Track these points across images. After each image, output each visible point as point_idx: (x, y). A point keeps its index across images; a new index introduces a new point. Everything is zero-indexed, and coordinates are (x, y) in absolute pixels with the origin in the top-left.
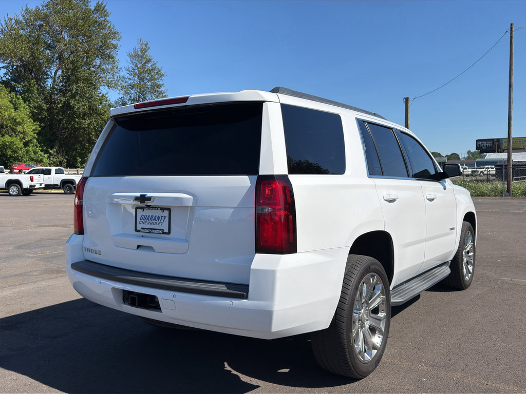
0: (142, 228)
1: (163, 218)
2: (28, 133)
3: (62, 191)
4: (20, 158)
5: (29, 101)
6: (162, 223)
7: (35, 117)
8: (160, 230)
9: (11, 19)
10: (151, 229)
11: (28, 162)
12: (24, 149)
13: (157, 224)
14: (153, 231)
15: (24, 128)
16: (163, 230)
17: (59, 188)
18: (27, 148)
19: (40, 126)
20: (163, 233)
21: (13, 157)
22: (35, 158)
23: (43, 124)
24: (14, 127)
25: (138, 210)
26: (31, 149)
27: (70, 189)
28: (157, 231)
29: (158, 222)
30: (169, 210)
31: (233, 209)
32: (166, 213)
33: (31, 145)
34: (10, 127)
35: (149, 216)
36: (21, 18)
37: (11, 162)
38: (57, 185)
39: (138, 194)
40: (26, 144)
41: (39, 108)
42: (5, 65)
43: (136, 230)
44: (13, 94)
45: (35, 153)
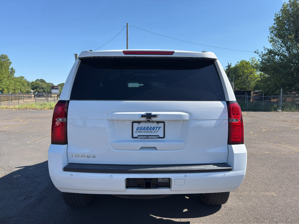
0: (138, 136)
1: (158, 128)
6: (157, 131)
8: (156, 136)
10: (148, 136)
13: (153, 132)
14: (150, 137)
16: (159, 136)
20: (159, 138)
25: (134, 124)
28: (153, 137)
29: (153, 131)
30: (164, 122)
31: (216, 121)
32: (161, 125)
35: (145, 127)
39: (144, 113)
43: (133, 137)
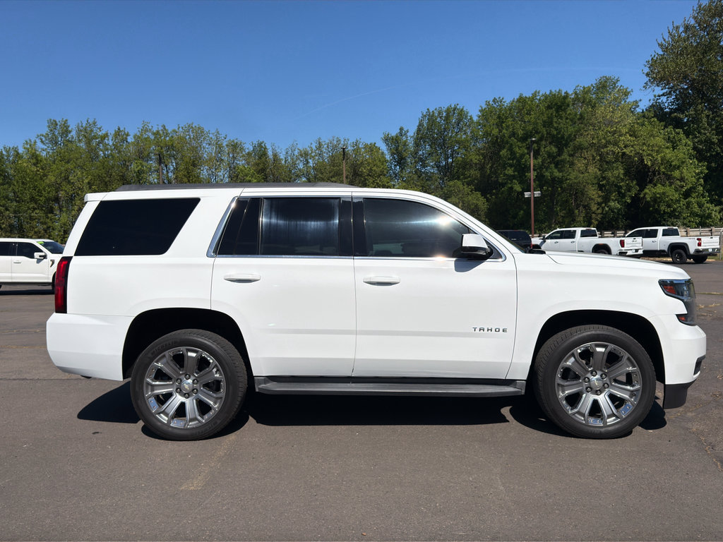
2: (687, 179)
3: (670, 259)
4: (677, 214)
5: (693, 134)
7: (700, 155)
9: (678, 28)
11: (689, 218)
12: (683, 202)
15: (682, 173)
17: (667, 256)
18: (690, 199)
19: (708, 168)
21: (668, 213)
22: (699, 213)
23: (713, 165)
24: (669, 173)
26: (693, 200)
27: (681, 256)
33: (694, 195)
34: (664, 173)
36: (692, 22)
37: (665, 220)
38: (664, 251)
40: (687, 195)
41: (708, 142)
42: (665, 91)
44: (670, 129)
45: (701, 206)
